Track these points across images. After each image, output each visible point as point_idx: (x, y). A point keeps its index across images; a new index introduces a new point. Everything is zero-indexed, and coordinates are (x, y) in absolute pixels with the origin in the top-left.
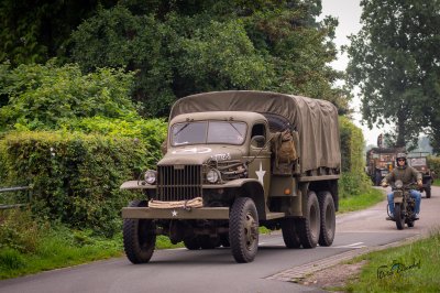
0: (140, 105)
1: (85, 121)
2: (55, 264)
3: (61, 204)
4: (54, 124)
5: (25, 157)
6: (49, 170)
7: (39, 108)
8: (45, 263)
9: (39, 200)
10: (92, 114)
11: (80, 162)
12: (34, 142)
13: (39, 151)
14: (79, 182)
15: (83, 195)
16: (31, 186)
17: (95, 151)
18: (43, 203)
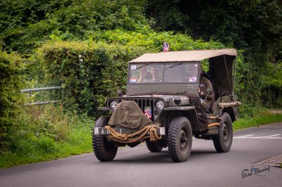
0: (153, 21)
1: (107, 33)
2: (82, 150)
3: (88, 101)
4: (82, 36)
5: (58, 63)
6: (78, 73)
7: (70, 23)
8: (75, 149)
9: (69, 97)
10: (113, 28)
11: (103, 67)
12: (65, 50)
13: (70, 58)
14: (102, 83)
15: (106, 94)
16: (63, 86)
17: (116, 58)
18: (73, 100)
